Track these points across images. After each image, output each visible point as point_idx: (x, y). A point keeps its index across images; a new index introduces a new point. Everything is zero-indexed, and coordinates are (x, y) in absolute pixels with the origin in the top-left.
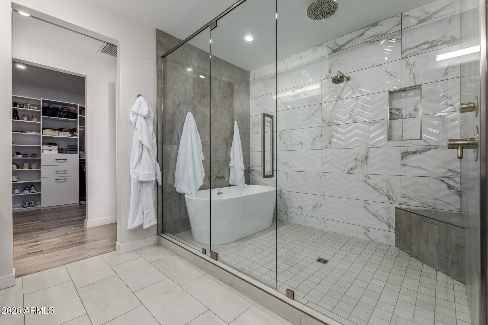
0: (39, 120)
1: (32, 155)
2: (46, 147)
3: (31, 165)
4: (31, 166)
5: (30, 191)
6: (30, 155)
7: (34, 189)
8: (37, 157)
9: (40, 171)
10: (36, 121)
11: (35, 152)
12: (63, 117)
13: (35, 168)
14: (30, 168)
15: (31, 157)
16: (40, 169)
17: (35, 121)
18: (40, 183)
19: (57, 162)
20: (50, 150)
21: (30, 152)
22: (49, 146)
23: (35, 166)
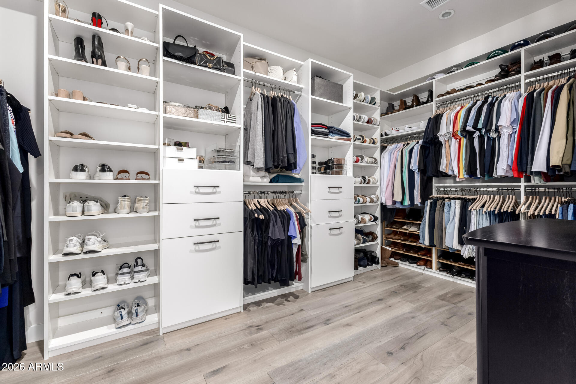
0: (154, 73)
1: (138, 173)
2: (172, 151)
3: (135, 203)
4: (136, 205)
5: (132, 278)
6: (133, 173)
7: (141, 271)
8: (149, 179)
9: (156, 220)
10: (148, 74)
11: (145, 165)
12: (210, 66)
13: (146, 210)
14: (134, 210)
15: (136, 179)
16: (156, 214)
17: (145, 75)
18: (156, 253)
19: (196, 193)
20: (181, 160)
21: (134, 166)
22: (177, 149)
23: (145, 204)
